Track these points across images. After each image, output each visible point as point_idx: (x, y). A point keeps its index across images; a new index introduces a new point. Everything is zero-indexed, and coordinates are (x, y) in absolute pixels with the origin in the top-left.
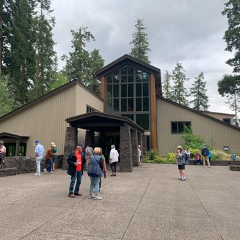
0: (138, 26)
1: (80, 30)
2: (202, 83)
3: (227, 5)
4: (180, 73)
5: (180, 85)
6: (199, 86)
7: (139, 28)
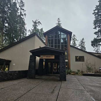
0: (58, 20)
1: (36, 21)
2: (83, 42)
3: (94, 11)
4: (75, 38)
5: (75, 43)
6: (82, 43)
7: (59, 21)
